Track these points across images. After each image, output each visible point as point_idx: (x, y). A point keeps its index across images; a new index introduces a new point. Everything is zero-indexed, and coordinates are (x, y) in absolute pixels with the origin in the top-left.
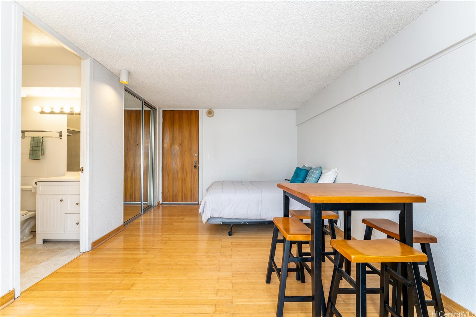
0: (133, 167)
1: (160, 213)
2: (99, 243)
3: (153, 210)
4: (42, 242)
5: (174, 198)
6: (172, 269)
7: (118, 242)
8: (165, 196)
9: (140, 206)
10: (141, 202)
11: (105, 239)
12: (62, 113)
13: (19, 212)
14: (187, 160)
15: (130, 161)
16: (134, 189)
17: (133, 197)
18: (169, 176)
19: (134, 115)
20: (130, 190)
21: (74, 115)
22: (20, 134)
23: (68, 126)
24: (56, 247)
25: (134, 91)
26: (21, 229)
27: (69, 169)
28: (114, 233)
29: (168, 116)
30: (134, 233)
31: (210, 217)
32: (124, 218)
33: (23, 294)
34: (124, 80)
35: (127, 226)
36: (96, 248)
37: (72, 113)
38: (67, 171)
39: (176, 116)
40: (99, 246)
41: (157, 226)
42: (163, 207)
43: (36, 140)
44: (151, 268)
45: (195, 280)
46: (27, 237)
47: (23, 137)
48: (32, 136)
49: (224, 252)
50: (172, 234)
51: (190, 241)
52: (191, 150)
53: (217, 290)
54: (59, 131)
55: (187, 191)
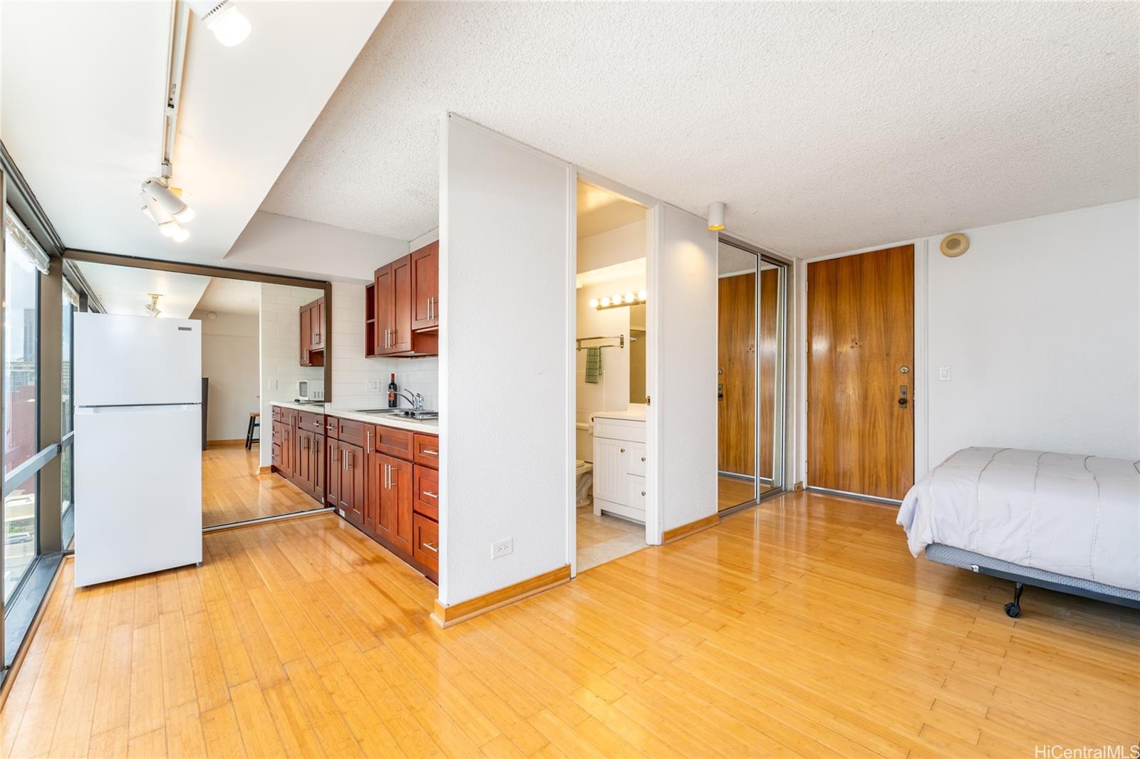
0: (741, 398)
1: (803, 509)
2: (675, 536)
3: (785, 498)
4: (599, 514)
5: (838, 480)
6: (810, 632)
7: (708, 545)
8: (815, 471)
9: (754, 486)
10: (755, 477)
11: (685, 532)
12: (624, 304)
13: (574, 462)
14: (876, 383)
15: (735, 386)
16: (743, 448)
17: (743, 464)
18: (824, 423)
19: (742, 286)
20: (734, 448)
21: (640, 305)
22: (575, 345)
23: (631, 324)
24: (615, 525)
25: (739, 238)
26: (577, 487)
27: (633, 400)
28: (701, 526)
29: (822, 276)
30: (735, 536)
31: (931, 543)
32: (719, 504)
33: (579, 576)
34: (716, 223)
35: (726, 519)
36: (669, 544)
37: (636, 303)
38: (631, 402)
39: (844, 273)
40: (675, 541)
41: (794, 536)
42: (809, 497)
43: (592, 351)
44: (763, 612)
45: (863, 675)
46: (584, 501)
47: (579, 349)
48: (589, 346)
49: (973, 651)
50: (822, 562)
51: (866, 590)
52: (887, 355)
53: (924, 724)
54: (619, 336)
55: (876, 466)
